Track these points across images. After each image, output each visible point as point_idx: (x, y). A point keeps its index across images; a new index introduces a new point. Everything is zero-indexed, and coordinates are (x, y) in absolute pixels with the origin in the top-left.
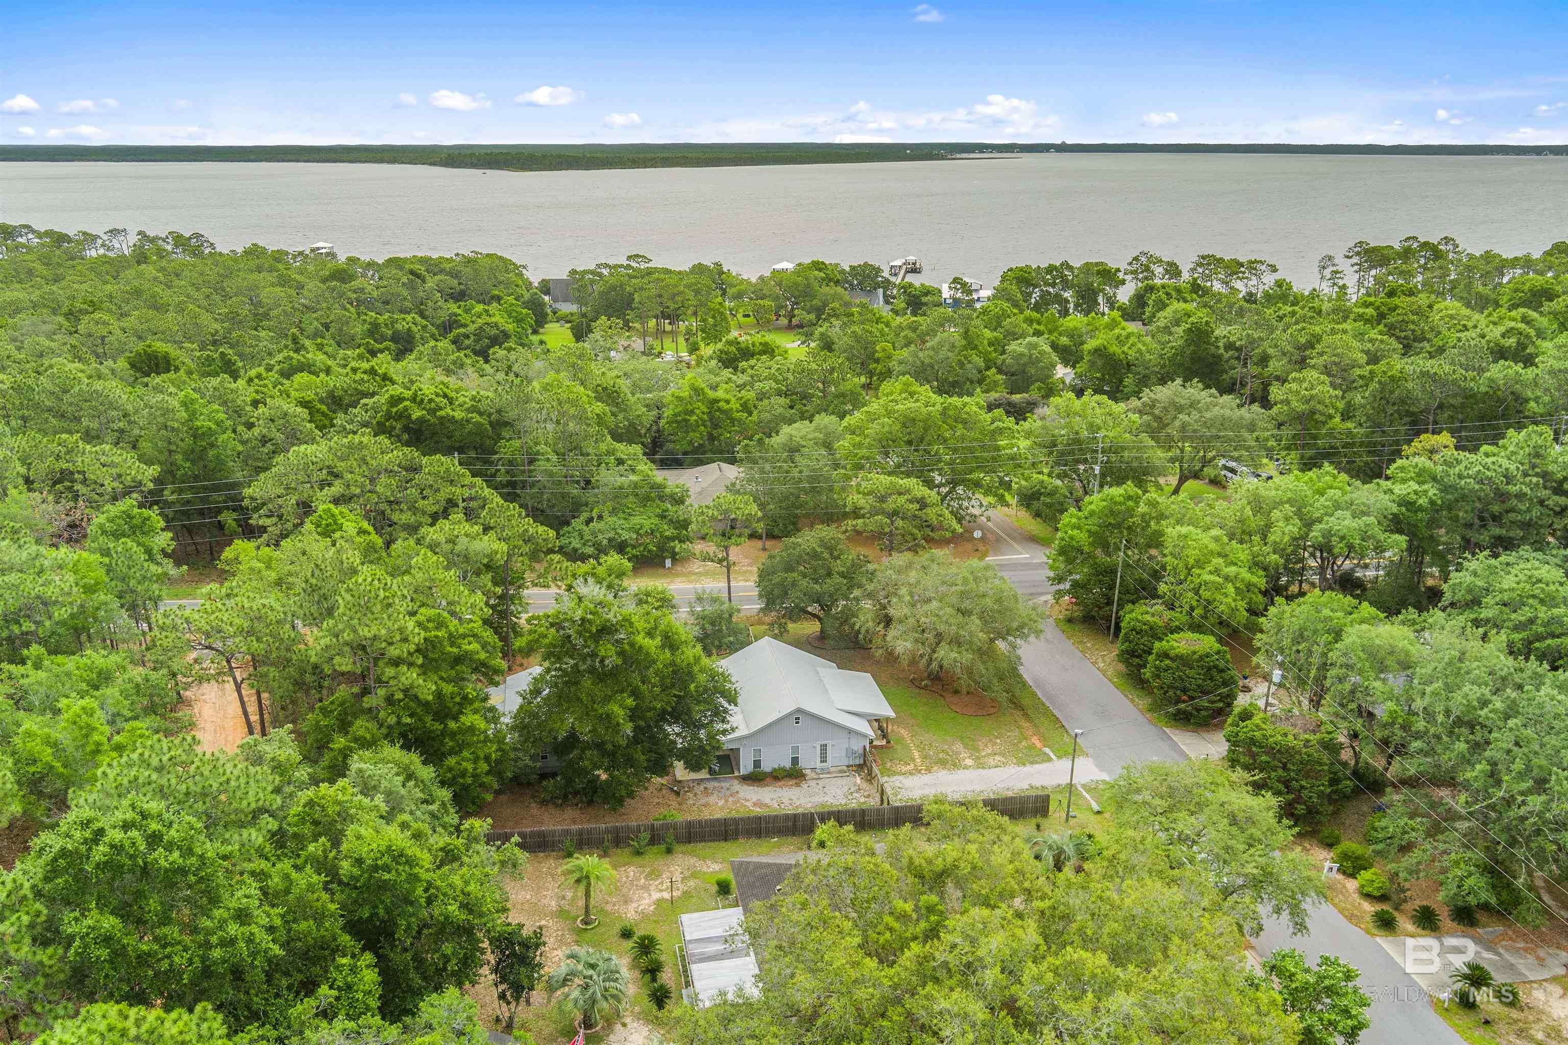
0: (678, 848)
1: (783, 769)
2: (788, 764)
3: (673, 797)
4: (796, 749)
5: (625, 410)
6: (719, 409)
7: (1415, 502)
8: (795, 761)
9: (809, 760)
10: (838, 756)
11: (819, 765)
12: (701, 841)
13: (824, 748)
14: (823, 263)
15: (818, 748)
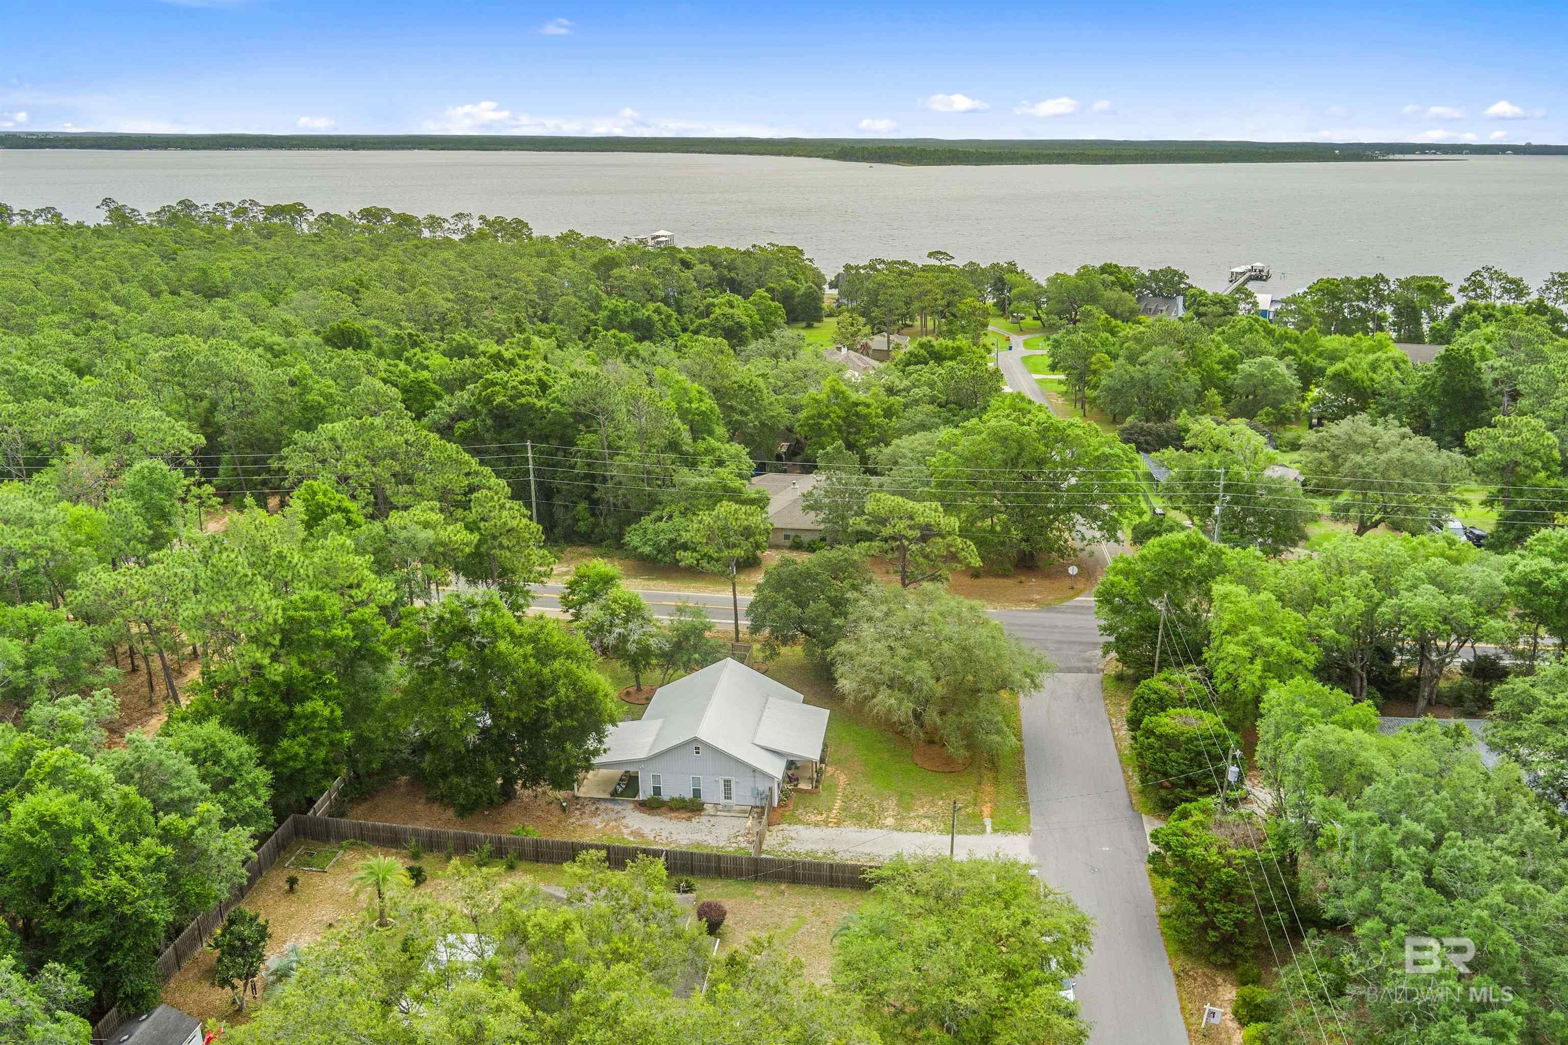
0: (524, 865)
1: (683, 800)
2: (689, 795)
3: (557, 812)
4: (696, 781)
5: (757, 410)
6: (857, 414)
7: (1540, 583)
8: (697, 793)
9: (712, 794)
10: (742, 795)
11: (722, 801)
12: (549, 862)
13: (727, 783)
14: (1116, 266)
15: (722, 784)
